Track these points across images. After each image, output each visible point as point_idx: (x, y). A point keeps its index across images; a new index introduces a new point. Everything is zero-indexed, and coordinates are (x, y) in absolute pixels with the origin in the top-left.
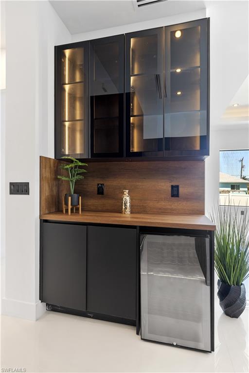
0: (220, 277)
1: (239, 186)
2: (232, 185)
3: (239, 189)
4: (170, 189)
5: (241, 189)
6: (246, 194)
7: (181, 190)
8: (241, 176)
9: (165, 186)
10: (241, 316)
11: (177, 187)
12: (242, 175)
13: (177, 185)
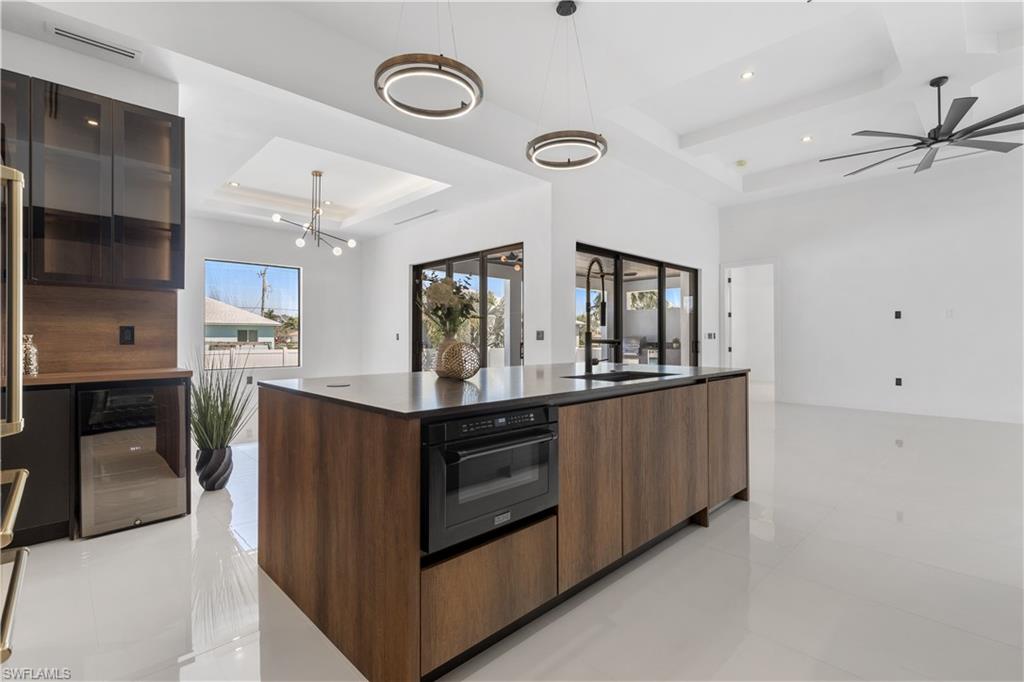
0: (200, 446)
1: (256, 332)
2: (239, 331)
3: (256, 340)
4: (118, 332)
5: (260, 339)
6: (269, 348)
7: (138, 334)
8: (263, 309)
9: (109, 327)
10: (228, 486)
11: (132, 329)
12: (265, 306)
13: (130, 325)
